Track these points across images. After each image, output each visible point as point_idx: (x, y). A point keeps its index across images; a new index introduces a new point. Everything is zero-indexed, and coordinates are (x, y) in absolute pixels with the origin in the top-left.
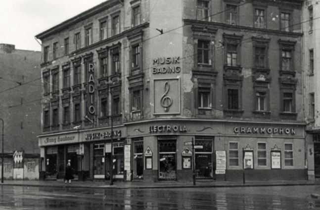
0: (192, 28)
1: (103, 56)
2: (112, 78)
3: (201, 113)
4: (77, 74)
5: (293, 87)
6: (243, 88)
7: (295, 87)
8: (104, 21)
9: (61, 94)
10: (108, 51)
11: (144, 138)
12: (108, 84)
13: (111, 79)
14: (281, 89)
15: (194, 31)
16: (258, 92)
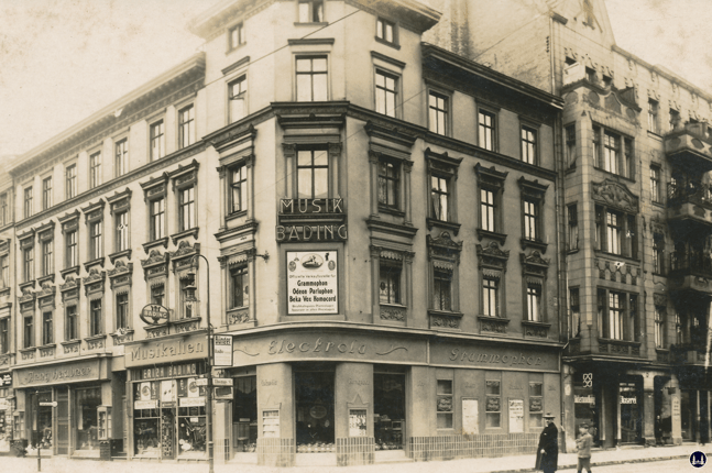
0: (366, 127)
1: (154, 194)
2: (177, 239)
3: (387, 315)
4: (94, 238)
5: (542, 274)
6: (460, 268)
7: (546, 273)
8: (158, 119)
9: (59, 281)
10: (167, 183)
11: (258, 368)
12: (167, 254)
13: (175, 243)
14: (523, 275)
15: (369, 134)
16: (486, 277)
